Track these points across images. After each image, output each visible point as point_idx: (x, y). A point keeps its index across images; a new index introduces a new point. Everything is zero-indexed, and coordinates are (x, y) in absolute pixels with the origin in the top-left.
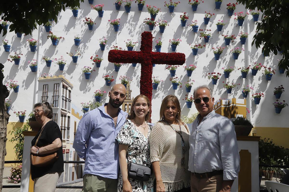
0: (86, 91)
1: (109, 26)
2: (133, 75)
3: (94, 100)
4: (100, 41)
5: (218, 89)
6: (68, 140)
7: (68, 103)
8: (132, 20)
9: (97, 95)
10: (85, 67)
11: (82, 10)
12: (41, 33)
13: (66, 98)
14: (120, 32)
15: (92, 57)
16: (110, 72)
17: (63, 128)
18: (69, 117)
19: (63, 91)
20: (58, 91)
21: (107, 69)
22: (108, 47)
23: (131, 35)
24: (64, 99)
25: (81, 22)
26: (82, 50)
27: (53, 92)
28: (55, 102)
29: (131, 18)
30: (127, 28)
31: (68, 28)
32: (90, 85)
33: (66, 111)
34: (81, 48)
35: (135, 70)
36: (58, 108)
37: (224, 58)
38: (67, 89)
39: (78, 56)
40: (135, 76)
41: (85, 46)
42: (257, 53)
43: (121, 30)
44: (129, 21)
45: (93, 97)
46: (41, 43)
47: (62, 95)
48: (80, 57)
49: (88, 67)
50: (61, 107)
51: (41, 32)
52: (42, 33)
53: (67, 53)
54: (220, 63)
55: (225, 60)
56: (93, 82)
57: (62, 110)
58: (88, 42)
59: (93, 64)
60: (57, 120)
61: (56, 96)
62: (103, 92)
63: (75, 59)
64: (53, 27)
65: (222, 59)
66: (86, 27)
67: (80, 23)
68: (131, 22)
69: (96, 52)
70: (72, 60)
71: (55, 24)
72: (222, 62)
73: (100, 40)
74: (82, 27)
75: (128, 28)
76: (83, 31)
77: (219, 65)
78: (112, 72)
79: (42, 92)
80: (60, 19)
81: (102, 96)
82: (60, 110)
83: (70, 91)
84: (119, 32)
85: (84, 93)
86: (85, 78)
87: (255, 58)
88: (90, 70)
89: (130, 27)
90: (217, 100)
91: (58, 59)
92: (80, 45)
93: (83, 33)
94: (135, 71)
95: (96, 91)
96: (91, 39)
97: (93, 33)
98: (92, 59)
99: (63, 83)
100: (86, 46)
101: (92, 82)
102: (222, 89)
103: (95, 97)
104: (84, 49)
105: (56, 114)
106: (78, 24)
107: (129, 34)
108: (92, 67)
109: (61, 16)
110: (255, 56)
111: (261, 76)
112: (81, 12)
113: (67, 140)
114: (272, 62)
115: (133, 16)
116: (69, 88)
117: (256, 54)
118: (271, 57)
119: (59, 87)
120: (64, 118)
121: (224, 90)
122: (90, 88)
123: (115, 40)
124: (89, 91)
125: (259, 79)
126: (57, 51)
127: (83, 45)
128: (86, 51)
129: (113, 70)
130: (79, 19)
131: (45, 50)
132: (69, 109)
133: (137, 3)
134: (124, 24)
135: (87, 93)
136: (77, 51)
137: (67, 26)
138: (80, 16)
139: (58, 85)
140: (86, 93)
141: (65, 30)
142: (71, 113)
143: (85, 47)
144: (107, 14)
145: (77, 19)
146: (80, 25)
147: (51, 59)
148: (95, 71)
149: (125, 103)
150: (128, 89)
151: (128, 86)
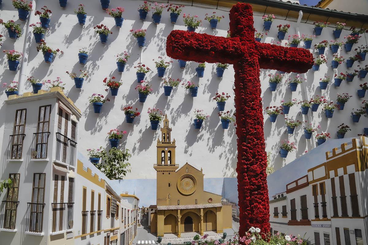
0: (95, 130)
1: (130, 40)
2: (166, 107)
3: (107, 144)
4: (117, 58)
5: (276, 128)
6: (71, 232)
7: (69, 148)
8: (162, 34)
9: (112, 136)
10: (94, 95)
11: (92, 17)
12: (27, 44)
13: (65, 137)
14: (146, 49)
15: (106, 79)
16: (132, 104)
17: (59, 206)
18: (72, 180)
19: (59, 123)
20: (49, 122)
21: (128, 98)
22: (128, 68)
23: (162, 53)
24: (62, 139)
25: (89, 32)
26: (90, 70)
27: (36, 125)
28: (40, 146)
29: (160, 32)
30: (155, 43)
31: (69, 40)
32: (101, 122)
33: (65, 167)
34: (89, 68)
35: (168, 100)
36: (48, 159)
37: (280, 89)
38: (67, 117)
39: (83, 78)
40: (168, 109)
41: (94, 65)
42: (313, 84)
43: (147, 46)
44: (159, 35)
45: (106, 140)
46: (27, 58)
47: (56, 130)
48: (86, 80)
49: (99, 95)
50: (54, 159)
51: (29, 43)
52: (29, 45)
53: (67, 72)
54: (276, 95)
55: (280, 92)
56: (106, 117)
57: (56, 164)
58: (99, 59)
59: (106, 90)
60: (44, 188)
61: (42, 133)
62: (122, 132)
63: (79, 83)
64: (47, 36)
65: (277, 90)
66: (97, 40)
67: (88, 34)
68: (160, 36)
69: (111, 74)
70: (74, 84)
71: (50, 33)
72: (278, 94)
73: (118, 56)
74: (91, 38)
75: (157, 44)
76: (92, 45)
77: (275, 98)
78: (134, 104)
79: (12, 125)
80: (58, 26)
81: (121, 138)
82: (52, 164)
83: (74, 124)
84: (144, 47)
85: (92, 134)
86: (94, 111)
87: (312, 91)
88: (102, 99)
89: (160, 43)
90: (277, 143)
91: (52, 81)
92: (87, 63)
93: (91, 47)
94: (169, 102)
95: (111, 131)
96: (103, 56)
97: (107, 48)
98: (105, 82)
99: (59, 104)
100: (97, 65)
101: (104, 117)
102: (281, 128)
103: (110, 140)
104: (93, 69)
105: (42, 175)
106: (85, 35)
107: (159, 51)
108: (105, 94)
109: (60, 23)
110: (311, 89)
111: (321, 112)
112: (90, 20)
113: (68, 233)
114: (328, 96)
115: (163, 29)
116: (73, 117)
117: (312, 87)
118: (327, 90)
119: (50, 113)
120: (60, 182)
121: (283, 130)
122: (101, 127)
123: (139, 58)
124: (99, 131)
125: (319, 117)
126: (51, 72)
127: (91, 64)
128: (95, 72)
129: (137, 100)
130: (87, 27)
131: (33, 68)
132: (72, 163)
133: (170, 12)
134: (151, 39)
135: (97, 133)
136: (83, 72)
137: (68, 37)
138: (90, 25)
139: (48, 108)
140: (94, 134)
141: (65, 42)
142: (76, 170)
143: (94, 67)
144: (128, 24)
145: (83, 27)
146: (89, 37)
147: (41, 82)
148: (109, 100)
149: (163, 149)
150: (166, 126)
151: (166, 122)
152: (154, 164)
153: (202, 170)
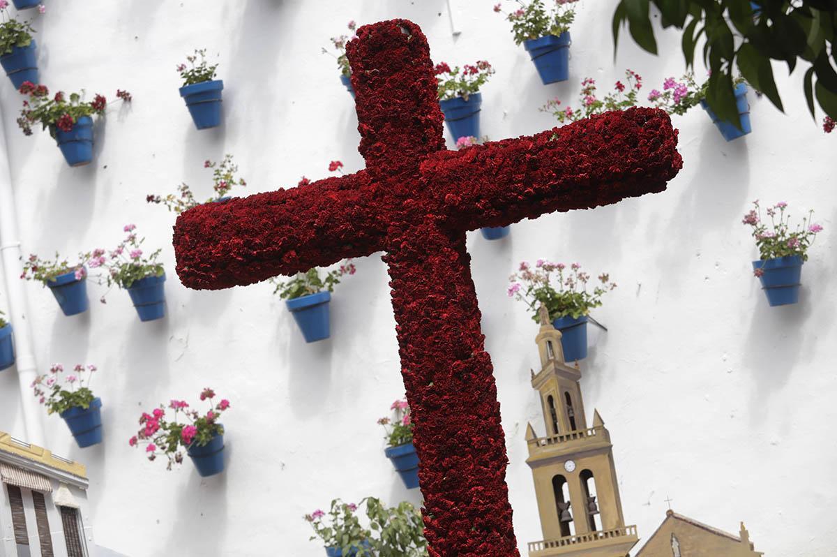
19: (16, 528)
38: (41, 503)
53: (150, 199)
83: (70, 514)
91: (106, 253)
116: (60, 496)
136: (217, 167)
148: (352, 269)
149: (553, 471)
150: (550, 361)
151: (550, 342)
152: (529, 544)
153: (744, 533)
